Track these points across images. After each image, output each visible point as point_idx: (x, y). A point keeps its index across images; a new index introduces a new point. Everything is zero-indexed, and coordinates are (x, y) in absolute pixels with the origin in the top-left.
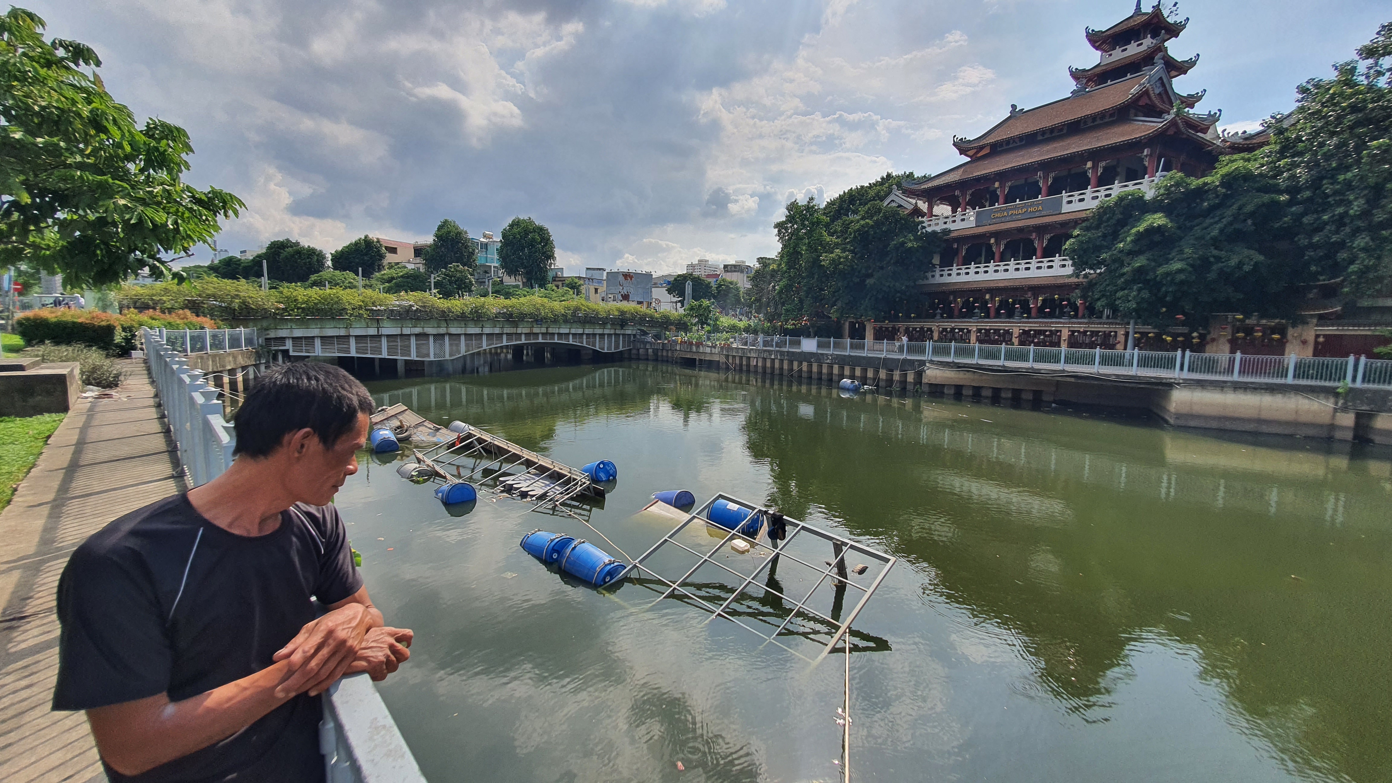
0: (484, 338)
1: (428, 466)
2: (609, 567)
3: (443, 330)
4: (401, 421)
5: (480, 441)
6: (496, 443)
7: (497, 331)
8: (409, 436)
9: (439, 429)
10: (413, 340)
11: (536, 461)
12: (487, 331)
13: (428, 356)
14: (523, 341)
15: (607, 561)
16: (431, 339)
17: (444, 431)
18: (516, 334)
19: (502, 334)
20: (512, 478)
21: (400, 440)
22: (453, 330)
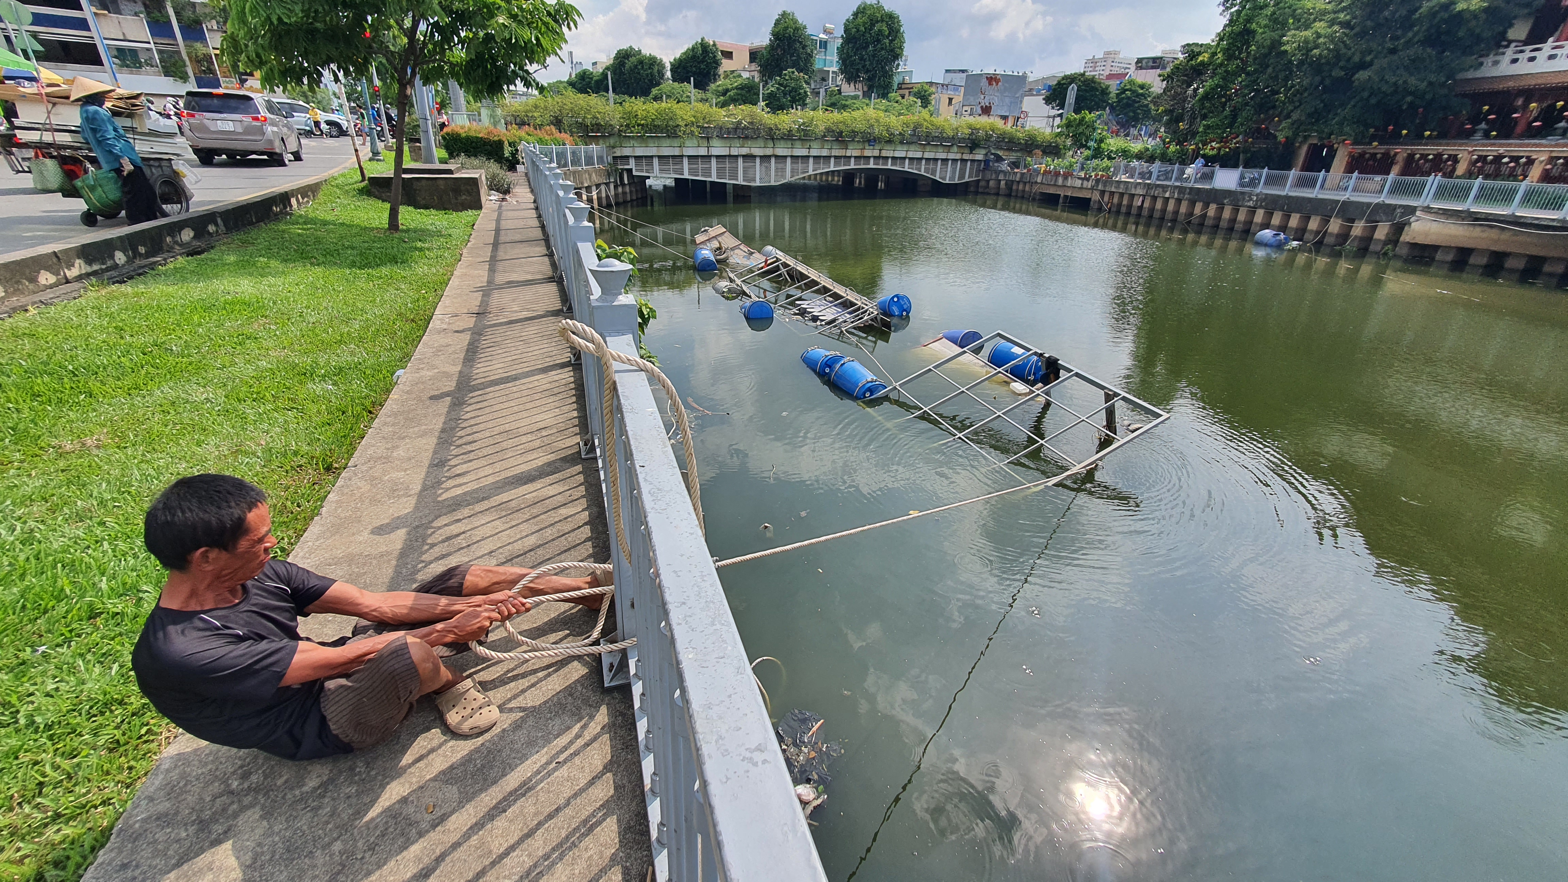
0: (811, 160)
1: (738, 285)
2: (871, 384)
3: (769, 152)
4: (720, 243)
5: (786, 265)
6: (798, 268)
7: (825, 153)
8: (727, 258)
9: (752, 253)
10: (740, 160)
11: (832, 288)
12: (814, 152)
13: (754, 180)
14: (852, 166)
15: (869, 380)
16: (758, 160)
17: (757, 255)
18: (845, 157)
19: (830, 157)
20: (807, 302)
21: (718, 261)
22: (780, 152)
